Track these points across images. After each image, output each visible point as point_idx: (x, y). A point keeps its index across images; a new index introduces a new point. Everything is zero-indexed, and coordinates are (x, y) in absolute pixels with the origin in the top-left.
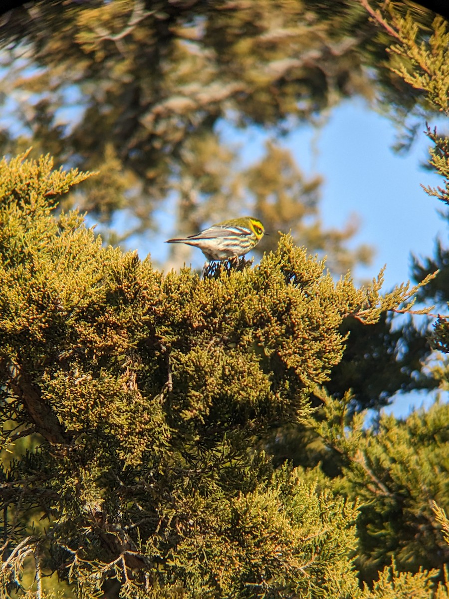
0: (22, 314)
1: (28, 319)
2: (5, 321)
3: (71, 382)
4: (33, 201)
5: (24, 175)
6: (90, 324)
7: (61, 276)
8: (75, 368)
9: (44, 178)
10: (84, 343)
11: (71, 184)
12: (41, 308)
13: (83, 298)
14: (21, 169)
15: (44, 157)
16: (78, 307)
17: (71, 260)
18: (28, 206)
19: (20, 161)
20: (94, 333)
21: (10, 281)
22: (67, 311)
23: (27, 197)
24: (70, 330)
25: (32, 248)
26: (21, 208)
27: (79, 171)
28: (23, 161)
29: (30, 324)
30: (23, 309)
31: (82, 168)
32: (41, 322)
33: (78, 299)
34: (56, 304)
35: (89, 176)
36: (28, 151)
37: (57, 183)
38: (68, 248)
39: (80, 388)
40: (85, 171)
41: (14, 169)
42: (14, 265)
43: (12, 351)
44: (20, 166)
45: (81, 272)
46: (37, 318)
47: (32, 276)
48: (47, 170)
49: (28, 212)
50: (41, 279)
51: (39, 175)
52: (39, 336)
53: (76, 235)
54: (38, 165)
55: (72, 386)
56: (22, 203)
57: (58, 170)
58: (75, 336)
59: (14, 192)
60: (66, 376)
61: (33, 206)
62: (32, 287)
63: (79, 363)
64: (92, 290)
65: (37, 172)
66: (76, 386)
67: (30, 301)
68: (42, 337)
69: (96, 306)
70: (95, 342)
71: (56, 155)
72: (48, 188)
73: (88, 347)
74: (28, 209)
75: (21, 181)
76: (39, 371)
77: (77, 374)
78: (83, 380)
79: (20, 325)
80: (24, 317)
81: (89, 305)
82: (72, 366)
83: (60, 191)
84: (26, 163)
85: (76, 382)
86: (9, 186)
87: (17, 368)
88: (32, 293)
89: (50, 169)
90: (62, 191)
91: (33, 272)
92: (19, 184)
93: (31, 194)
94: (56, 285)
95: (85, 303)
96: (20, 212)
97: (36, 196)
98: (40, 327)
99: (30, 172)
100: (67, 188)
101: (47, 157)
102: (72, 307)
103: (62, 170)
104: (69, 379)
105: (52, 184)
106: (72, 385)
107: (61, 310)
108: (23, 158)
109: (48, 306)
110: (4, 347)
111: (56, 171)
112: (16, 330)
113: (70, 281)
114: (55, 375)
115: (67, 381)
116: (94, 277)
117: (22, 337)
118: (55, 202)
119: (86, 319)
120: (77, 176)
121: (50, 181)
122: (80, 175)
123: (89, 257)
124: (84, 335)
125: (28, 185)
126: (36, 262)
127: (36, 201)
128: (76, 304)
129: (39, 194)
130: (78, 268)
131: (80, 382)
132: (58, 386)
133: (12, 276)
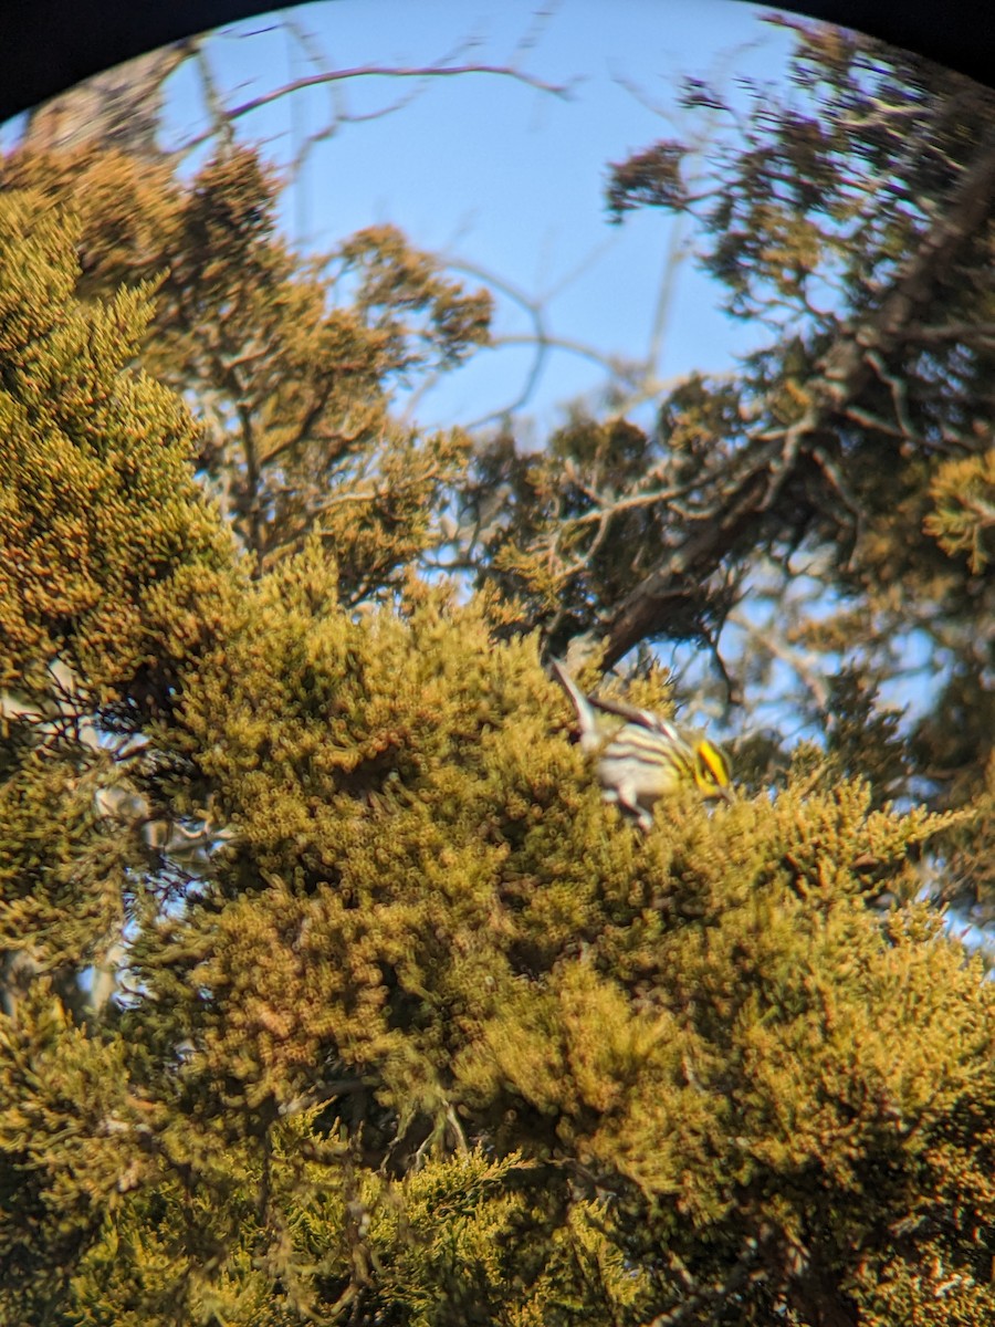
0: (808, 1126)
1: (819, 1138)
2: (767, 1143)
3: (927, 1292)
4: (826, 879)
5: (808, 825)
6: (963, 1151)
7: (891, 1041)
8: (933, 1258)
9: (851, 830)
10: (952, 1193)
11: (912, 838)
12: (848, 1112)
13: (942, 1090)
14: (801, 814)
15: (850, 785)
16: (933, 1112)
17: (912, 1005)
18: (817, 891)
19: (798, 796)
20: (973, 1170)
21: (777, 1053)
22: (908, 1120)
23: (814, 870)
24: (918, 1166)
25: (824, 977)
26: (801, 895)
27: (929, 811)
28: (805, 797)
29: (826, 1150)
30: (808, 1116)
31: (935, 806)
32: (850, 1145)
33: (931, 1092)
34: (880, 1103)
35: (951, 820)
36: (816, 774)
37: (880, 838)
38: (905, 979)
39: (947, 1305)
40: (942, 811)
41: (786, 813)
42: (786, 1018)
43: (789, 1214)
44: (798, 806)
45: (934, 1032)
46: (840, 1137)
47: (826, 1041)
48: (857, 813)
49: (816, 903)
50: (846, 1045)
51: (840, 824)
52: (846, 1178)
53: (924, 950)
54: (838, 801)
55: (927, 1301)
56: (803, 884)
57: (882, 811)
58: (928, 1178)
59: (786, 863)
60: (912, 1275)
61: (828, 890)
62: (825, 1064)
63: (942, 1245)
64: (963, 1073)
65: (835, 817)
66: (938, 1299)
67: (823, 1096)
68: (854, 1181)
69: (974, 1107)
70: (980, 1192)
71: (877, 780)
72: (860, 851)
73: (963, 1204)
74: (817, 897)
75: (801, 839)
76: (851, 1263)
77: (939, 1272)
78: (954, 1287)
79: (802, 1151)
80: (810, 1133)
81: (959, 1107)
82: (927, 1252)
83: (886, 856)
84: (812, 799)
85: (939, 1292)
86: (776, 850)
87: (804, 1257)
88: (827, 1079)
89: (864, 808)
90: (892, 857)
91: (826, 1032)
92: (797, 845)
93: (823, 865)
94: (880, 1060)
95: (948, 1101)
96: (798, 904)
97: (833, 869)
98: (848, 1158)
99: (820, 817)
100: (901, 848)
101: (857, 784)
102: (919, 1111)
103: (891, 811)
104: (922, 1283)
105: (868, 842)
106: (929, 1297)
107: (893, 1117)
108: (805, 790)
109: (863, 1108)
110: (770, 1203)
111: (876, 813)
112: (794, 1163)
113: (911, 1050)
114: (889, 1272)
115: (917, 1287)
116: (967, 1043)
117: (807, 1182)
118: (876, 880)
119: (952, 1137)
120: (924, 821)
121: (864, 835)
122: (932, 820)
123: (954, 1000)
124: (951, 1175)
125: (817, 846)
126: (833, 1011)
127: (834, 880)
128: (928, 1104)
129: (839, 864)
130: (927, 1021)
131: (946, 1292)
132: (897, 1299)
133: (783, 1042)
